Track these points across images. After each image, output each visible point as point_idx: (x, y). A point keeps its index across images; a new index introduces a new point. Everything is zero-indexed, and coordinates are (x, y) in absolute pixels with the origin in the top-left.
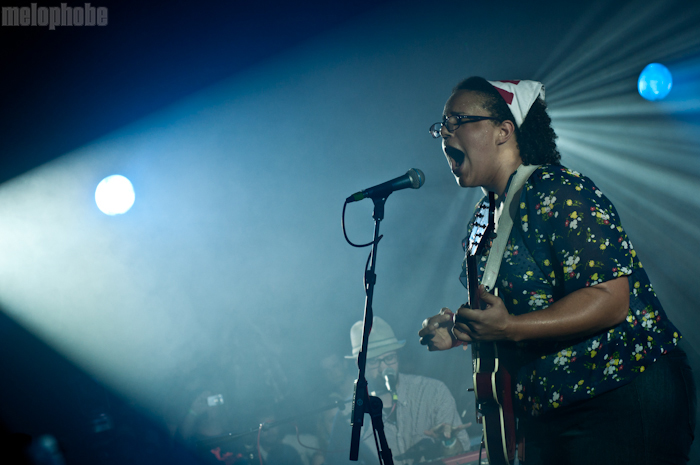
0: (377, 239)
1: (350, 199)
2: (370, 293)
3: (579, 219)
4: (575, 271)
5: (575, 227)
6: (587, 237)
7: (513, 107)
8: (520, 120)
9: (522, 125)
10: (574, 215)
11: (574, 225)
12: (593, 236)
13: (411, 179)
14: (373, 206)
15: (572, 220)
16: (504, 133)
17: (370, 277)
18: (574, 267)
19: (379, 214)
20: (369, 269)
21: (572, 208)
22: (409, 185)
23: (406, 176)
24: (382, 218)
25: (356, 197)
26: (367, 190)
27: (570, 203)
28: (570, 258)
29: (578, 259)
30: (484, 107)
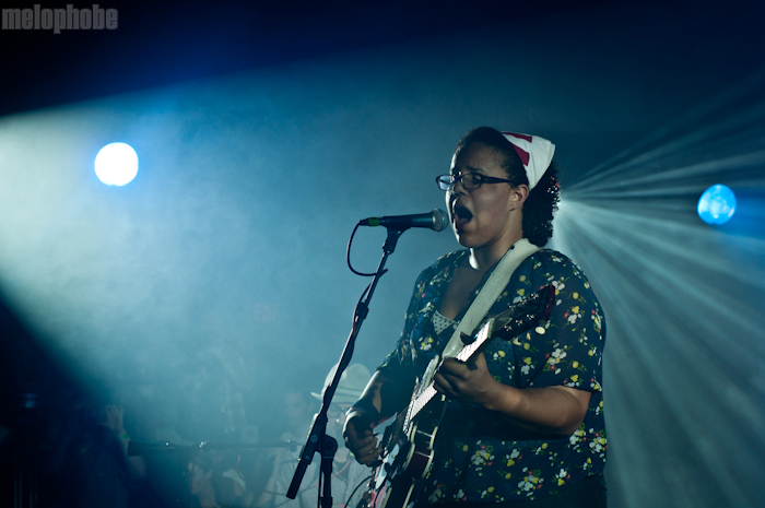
0: (381, 272)
1: (364, 223)
2: (357, 326)
3: (580, 316)
4: (557, 366)
5: (573, 322)
6: (580, 337)
10: (576, 310)
11: (572, 319)
12: (586, 338)
13: (434, 219)
14: (386, 236)
15: (573, 313)
16: (517, 198)
17: (362, 310)
18: (558, 361)
19: (389, 247)
20: (363, 301)
21: (576, 303)
22: (430, 226)
23: (430, 215)
24: (392, 251)
25: (370, 221)
26: (384, 218)
27: (576, 296)
28: (558, 351)
29: (564, 355)
30: (502, 167)
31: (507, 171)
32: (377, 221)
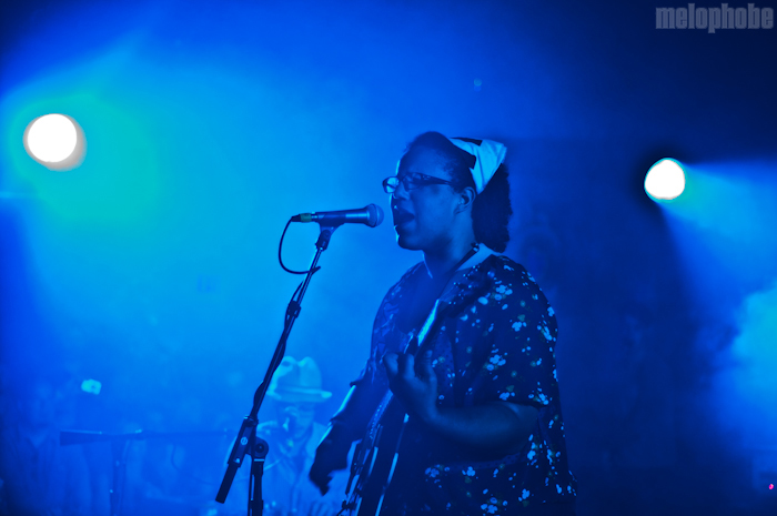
0: (314, 269)
1: (296, 219)
2: (288, 324)
3: (525, 324)
4: (494, 372)
5: (517, 329)
6: (523, 346)
7: (476, 172)
8: (480, 186)
9: (482, 193)
10: (521, 318)
11: (517, 326)
12: (529, 348)
13: (369, 214)
14: (319, 233)
15: (517, 321)
16: (463, 201)
17: (293, 309)
18: (495, 368)
19: (322, 243)
20: (295, 300)
22: (364, 221)
23: (365, 210)
24: (325, 248)
25: (303, 218)
26: (317, 214)
27: (523, 304)
28: (497, 357)
29: (503, 362)
30: (445, 169)
31: (450, 174)
32: (309, 217)
